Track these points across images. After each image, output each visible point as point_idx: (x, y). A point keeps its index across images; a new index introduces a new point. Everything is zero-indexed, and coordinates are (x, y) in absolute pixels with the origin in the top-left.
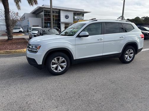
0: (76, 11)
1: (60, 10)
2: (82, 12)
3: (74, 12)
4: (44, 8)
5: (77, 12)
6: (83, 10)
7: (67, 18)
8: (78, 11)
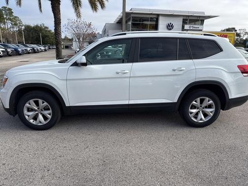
0: (189, 16)
1: (158, 15)
2: (200, 17)
3: (185, 18)
4: (132, 13)
5: (190, 18)
6: (204, 13)
7: (170, 29)
8: (191, 16)
